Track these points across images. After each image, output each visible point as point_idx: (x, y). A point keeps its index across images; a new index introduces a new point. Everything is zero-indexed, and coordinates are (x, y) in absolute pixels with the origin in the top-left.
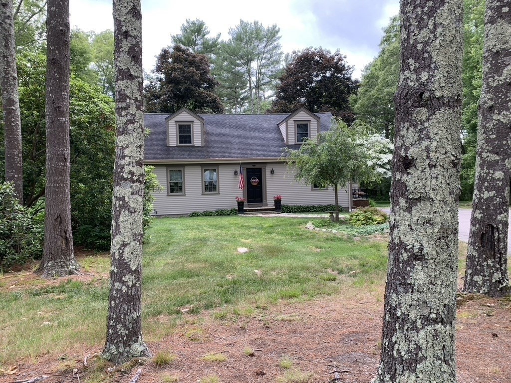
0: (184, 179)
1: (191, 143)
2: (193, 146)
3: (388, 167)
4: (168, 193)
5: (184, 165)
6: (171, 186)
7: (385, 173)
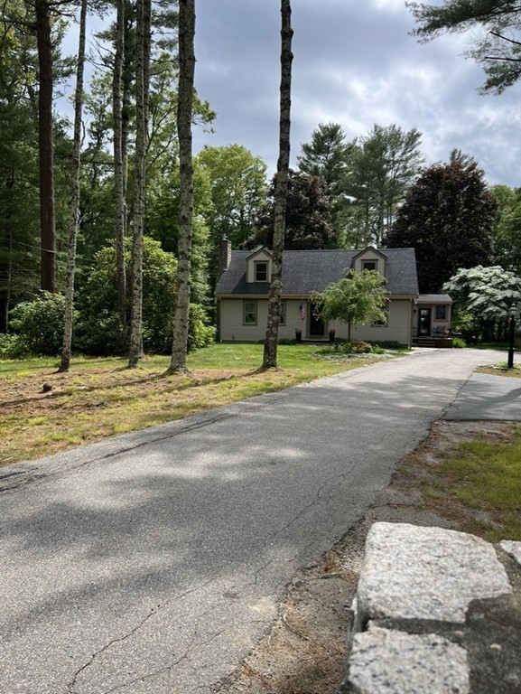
0: (257, 312)
1: (265, 280)
2: (267, 283)
3: (504, 305)
4: (243, 322)
5: (257, 300)
6: (246, 316)
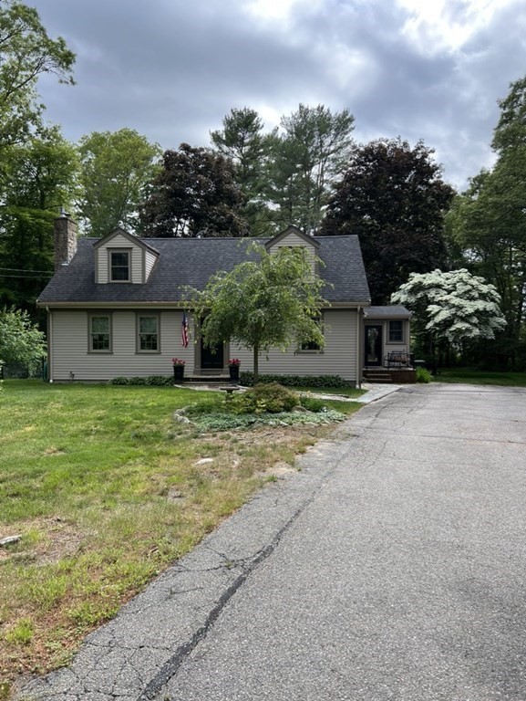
0: (112, 331)
1: (127, 279)
2: (131, 284)
4: (89, 349)
5: (111, 311)
6: (94, 340)
7: (467, 330)
